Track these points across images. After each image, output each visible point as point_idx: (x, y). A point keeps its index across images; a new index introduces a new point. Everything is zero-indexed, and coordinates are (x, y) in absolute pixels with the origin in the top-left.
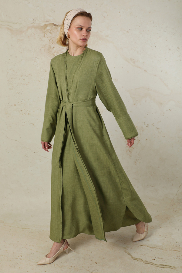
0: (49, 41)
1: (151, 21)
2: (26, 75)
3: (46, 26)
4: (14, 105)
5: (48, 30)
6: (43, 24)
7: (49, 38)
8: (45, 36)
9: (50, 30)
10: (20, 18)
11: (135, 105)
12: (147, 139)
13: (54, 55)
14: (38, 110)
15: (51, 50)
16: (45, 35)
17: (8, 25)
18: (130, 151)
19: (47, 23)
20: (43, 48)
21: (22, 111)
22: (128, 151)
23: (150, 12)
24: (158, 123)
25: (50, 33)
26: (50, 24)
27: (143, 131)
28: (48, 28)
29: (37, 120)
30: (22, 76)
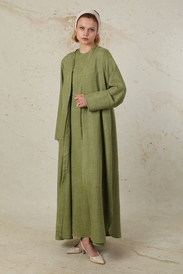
0: (69, 34)
1: (179, 24)
2: (41, 68)
3: (68, 18)
4: (25, 98)
5: (70, 23)
6: (65, 17)
7: (70, 32)
8: (66, 29)
9: (72, 24)
10: (42, 8)
11: (154, 110)
12: (164, 149)
13: (73, 49)
14: (50, 106)
15: (70, 44)
16: (66, 27)
17: (28, 14)
18: (144, 160)
19: (69, 16)
20: (62, 41)
21: (32, 105)
22: (143, 160)
23: (178, 15)
24: (178, 132)
25: (72, 26)
26: (72, 17)
27: (161, 139)
28: (70, 21)
29: (48, 116)
30: (36, 68)
